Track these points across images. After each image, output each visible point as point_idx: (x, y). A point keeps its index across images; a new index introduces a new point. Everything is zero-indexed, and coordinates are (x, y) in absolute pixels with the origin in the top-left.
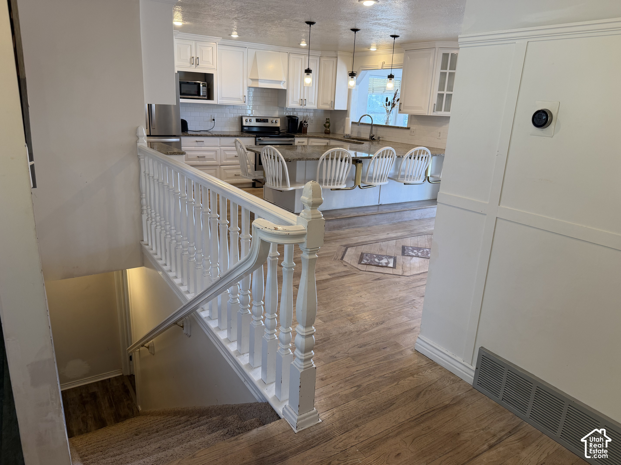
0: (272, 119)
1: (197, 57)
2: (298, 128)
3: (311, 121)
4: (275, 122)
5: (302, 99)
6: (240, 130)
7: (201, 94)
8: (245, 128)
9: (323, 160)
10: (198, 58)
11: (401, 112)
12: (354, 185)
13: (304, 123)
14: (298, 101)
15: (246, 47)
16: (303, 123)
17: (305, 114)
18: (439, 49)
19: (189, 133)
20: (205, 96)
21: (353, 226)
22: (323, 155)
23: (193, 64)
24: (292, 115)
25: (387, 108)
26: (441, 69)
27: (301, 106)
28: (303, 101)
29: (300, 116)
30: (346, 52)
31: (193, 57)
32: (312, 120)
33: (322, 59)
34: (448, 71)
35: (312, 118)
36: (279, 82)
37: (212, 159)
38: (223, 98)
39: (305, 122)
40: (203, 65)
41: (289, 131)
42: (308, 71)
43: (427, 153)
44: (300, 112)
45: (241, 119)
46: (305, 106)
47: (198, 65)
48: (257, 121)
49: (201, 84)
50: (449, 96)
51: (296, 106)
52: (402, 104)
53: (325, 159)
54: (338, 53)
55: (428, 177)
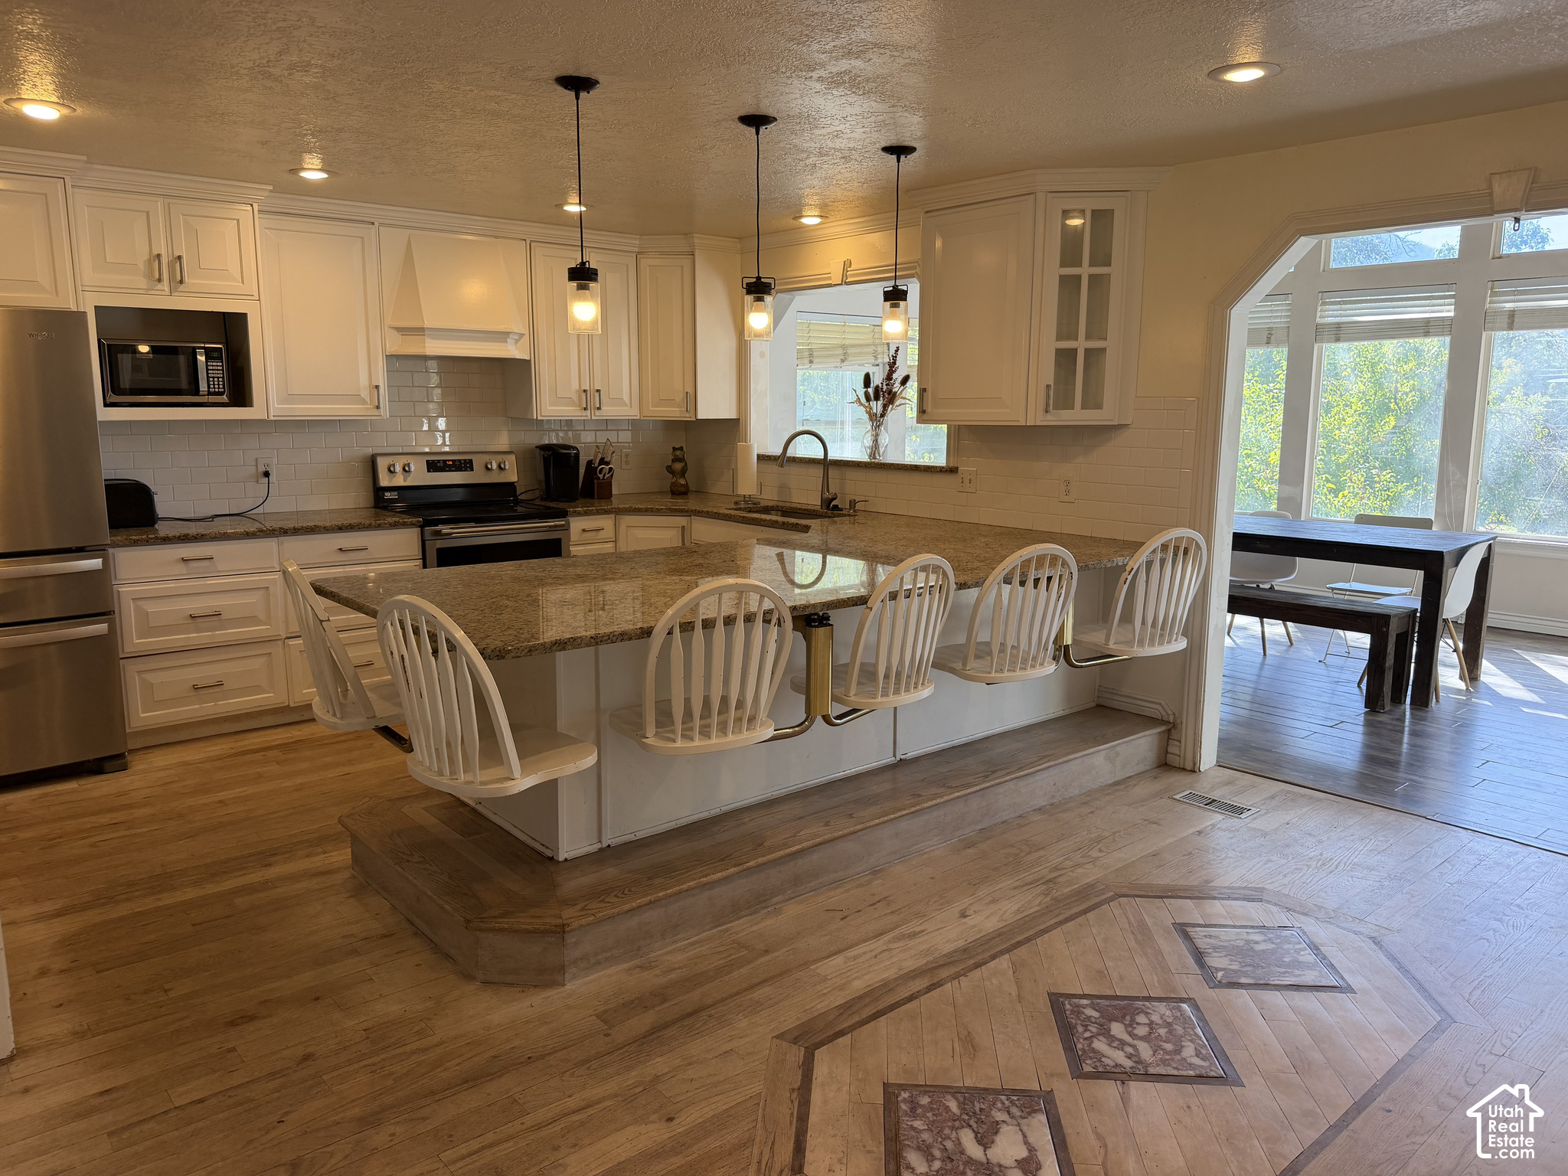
0: (486, 458)
1: (177, 254)
2: (580, 484)
3: (624, 459)
4: (499, 467)
5: (585, 391)
6: (372, 503)
7: (203, 387)
8: (388, 495)
9: (669, 634)
10: (179, 258)
11: (925, 417)
12: (804, 716)
13: (599, 465)
14: (575, 398)
15: (372, 220)
16: (596, 465)
17: (602, 438)
18: (1049, 194)
19: (163, 529)
20: (221, 394)
21: (812, 884)
22: (670, 612)
23: (160, 280)
24: (555, 442)
25: (871, 409)
26: (1063, 265)
27: (584, 413)
28: (590, 397)
29: (587, 443)
30: (719, 238)
31: (159, 256)
32: (627, 456)
33: (645, 263)
34: (1085, 271)
35: (625, 447)
36: (502, 336)
37: (252, 620)
38: (290, 398)
39: (602, 461)
40: (204, 282)
41: (548, 494)
42: (582, 275)
43: (1064, 564)
44: (584, 430)
45: (371, 463)
46: (598, 413)
47: (181, 282)
48: (433, 466)
49: (201, 355)
50: (1094, 356)
51: (569, 411)
52: (929, 391)
53: (677, 630)
54: (696, 241)
55: (1067, 647)
